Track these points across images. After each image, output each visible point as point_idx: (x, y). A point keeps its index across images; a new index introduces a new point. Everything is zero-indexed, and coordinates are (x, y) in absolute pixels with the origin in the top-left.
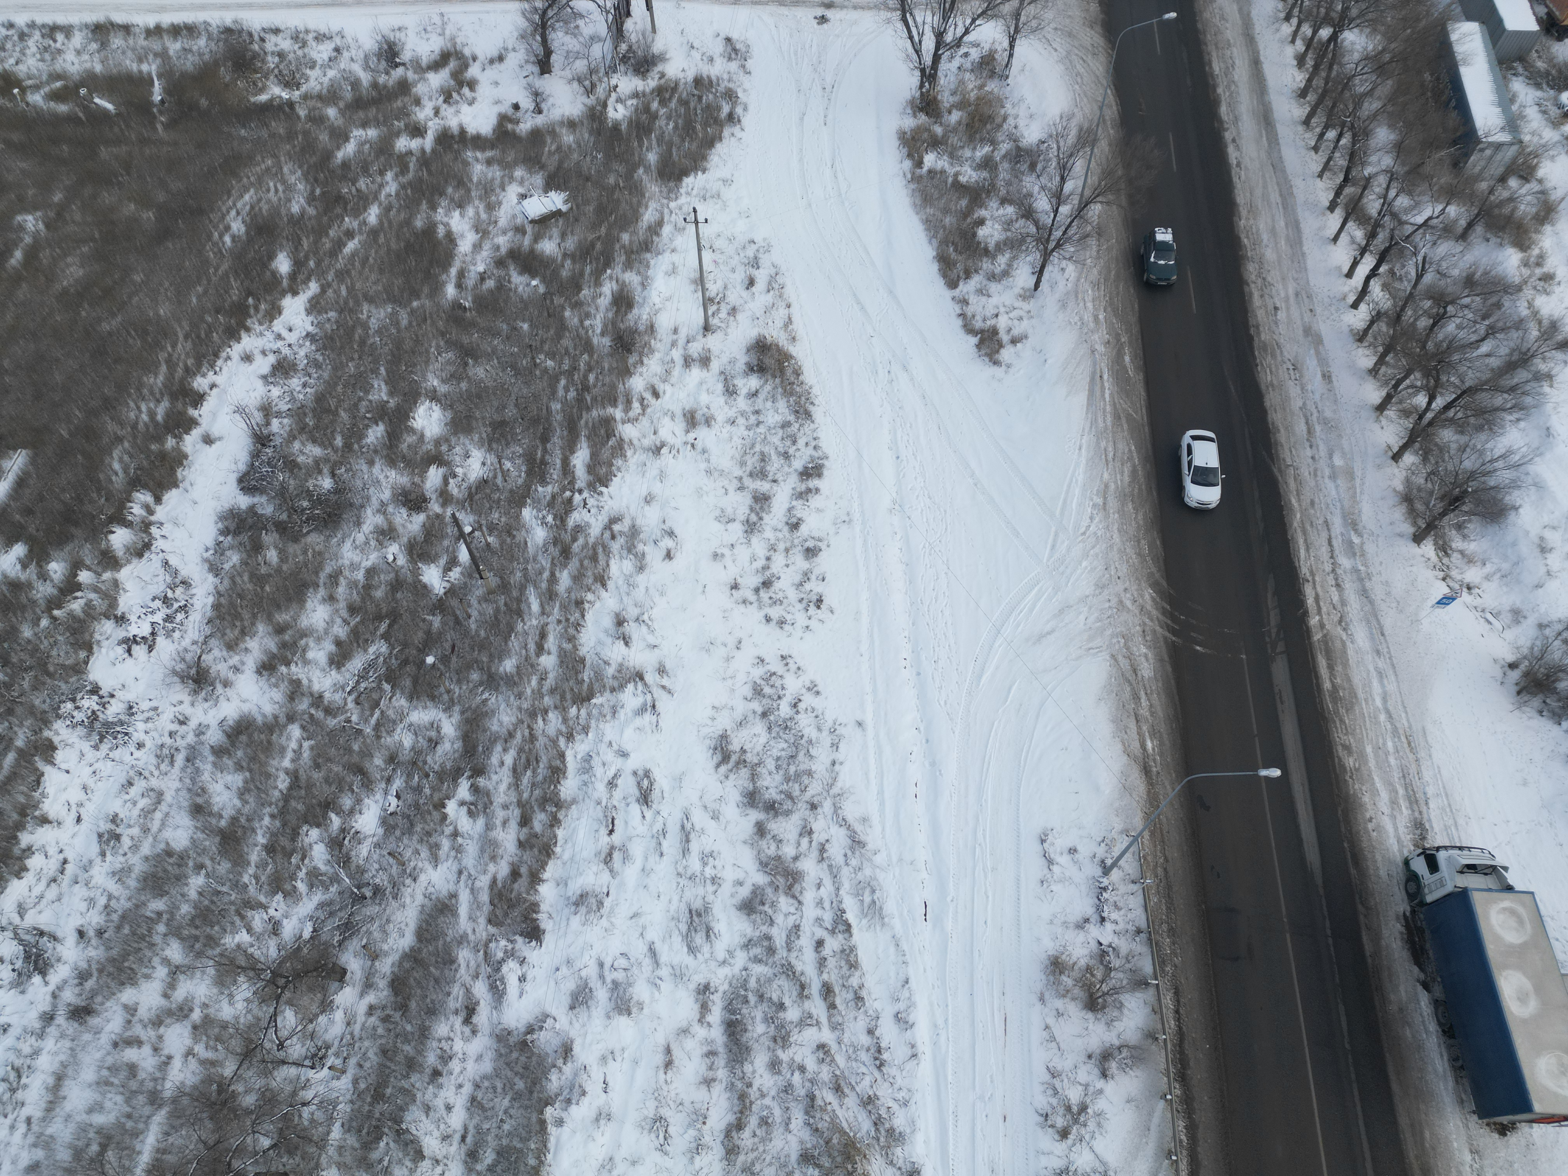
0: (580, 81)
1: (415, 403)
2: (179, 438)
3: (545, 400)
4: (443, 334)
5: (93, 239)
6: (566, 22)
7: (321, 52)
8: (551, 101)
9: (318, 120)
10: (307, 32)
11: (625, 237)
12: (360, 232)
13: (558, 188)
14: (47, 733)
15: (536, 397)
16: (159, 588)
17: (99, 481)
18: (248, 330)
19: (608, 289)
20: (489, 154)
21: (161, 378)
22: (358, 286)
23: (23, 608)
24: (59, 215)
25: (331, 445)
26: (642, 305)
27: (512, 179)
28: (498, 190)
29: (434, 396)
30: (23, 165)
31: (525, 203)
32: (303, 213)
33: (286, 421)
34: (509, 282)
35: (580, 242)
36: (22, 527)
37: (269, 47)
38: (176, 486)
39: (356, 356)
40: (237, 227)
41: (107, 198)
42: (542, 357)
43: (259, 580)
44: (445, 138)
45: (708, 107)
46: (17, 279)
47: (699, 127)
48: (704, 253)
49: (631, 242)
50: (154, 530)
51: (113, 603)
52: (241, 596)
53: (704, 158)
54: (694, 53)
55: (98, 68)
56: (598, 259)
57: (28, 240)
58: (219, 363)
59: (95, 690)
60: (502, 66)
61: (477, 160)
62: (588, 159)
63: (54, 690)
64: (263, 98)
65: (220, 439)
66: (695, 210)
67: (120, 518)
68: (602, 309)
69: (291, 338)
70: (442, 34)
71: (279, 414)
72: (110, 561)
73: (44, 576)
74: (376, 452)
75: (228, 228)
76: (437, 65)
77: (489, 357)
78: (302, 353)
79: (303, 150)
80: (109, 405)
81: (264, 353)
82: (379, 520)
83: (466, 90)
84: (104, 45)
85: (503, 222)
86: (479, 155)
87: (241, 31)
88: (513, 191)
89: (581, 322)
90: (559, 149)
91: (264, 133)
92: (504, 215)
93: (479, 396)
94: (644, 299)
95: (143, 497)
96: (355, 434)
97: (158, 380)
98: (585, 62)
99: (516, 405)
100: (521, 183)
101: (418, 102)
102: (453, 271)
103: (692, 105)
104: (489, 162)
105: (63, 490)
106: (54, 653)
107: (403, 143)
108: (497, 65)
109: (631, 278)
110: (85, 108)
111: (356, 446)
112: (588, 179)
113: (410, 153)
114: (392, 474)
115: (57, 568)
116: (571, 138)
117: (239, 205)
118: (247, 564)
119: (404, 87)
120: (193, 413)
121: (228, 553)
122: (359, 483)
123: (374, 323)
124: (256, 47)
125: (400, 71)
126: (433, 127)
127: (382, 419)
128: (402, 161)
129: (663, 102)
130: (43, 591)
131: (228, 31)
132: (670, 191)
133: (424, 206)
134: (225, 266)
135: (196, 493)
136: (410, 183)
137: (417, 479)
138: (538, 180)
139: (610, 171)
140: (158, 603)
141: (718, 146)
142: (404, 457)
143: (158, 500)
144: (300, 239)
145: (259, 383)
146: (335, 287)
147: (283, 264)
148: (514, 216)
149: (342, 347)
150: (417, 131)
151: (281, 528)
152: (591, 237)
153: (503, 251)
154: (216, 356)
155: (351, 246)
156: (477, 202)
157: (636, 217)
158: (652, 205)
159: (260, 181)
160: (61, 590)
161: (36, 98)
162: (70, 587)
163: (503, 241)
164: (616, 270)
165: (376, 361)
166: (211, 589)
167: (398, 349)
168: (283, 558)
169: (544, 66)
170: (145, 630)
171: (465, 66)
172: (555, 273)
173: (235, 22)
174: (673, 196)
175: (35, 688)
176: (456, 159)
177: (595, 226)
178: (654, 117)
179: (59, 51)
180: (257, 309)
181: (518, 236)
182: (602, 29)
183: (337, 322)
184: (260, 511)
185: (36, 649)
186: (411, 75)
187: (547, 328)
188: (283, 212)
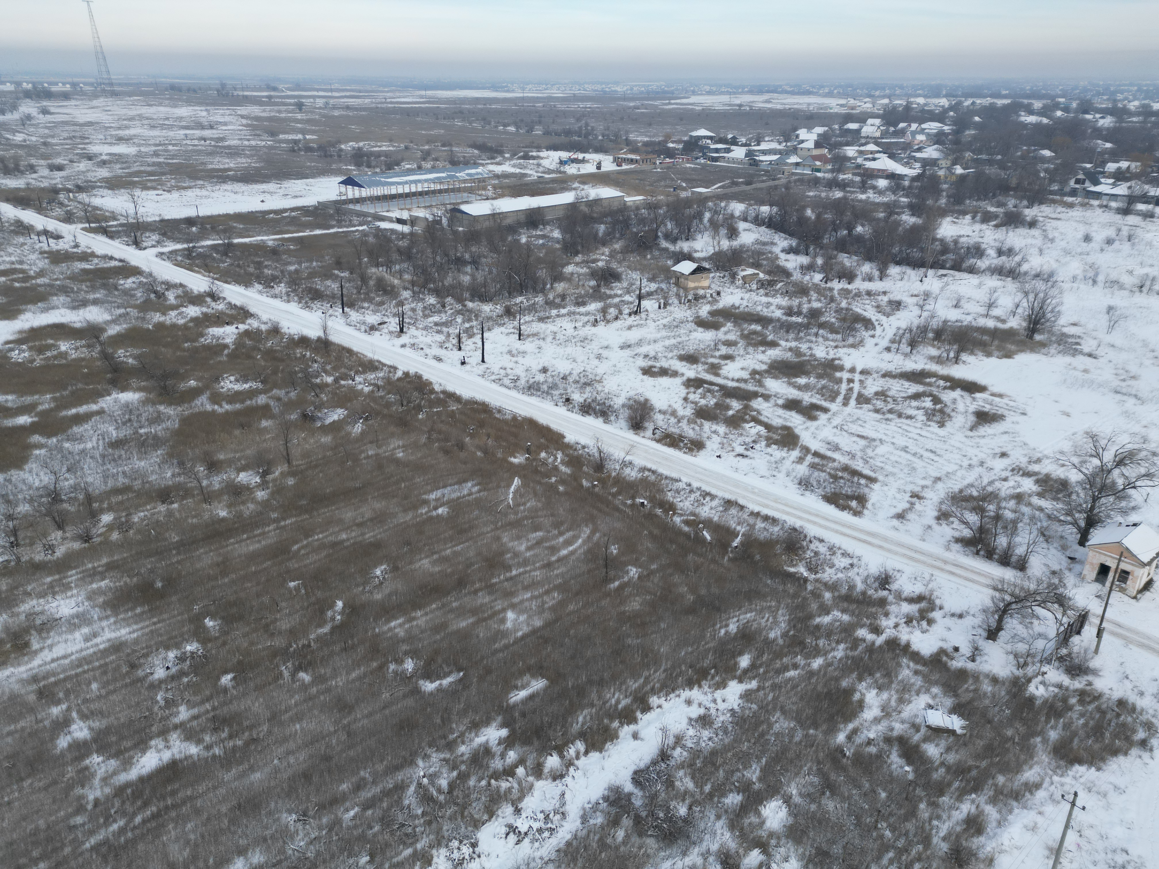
0: (1016, 656)
1: (772, 797)
2: (622, 724)
3: (869, 858)
4: (819, 763)
5: (655, 595)
6: (1024, 617)
7: (841, 562)
8: (986, 658)
9: (816, 595)
10: (839, 548)
11: (1001, 779)
12: (803, 668)
13: (961, 715)
14: (434, 852)
15: (863, 852)
16: (548, 807)
17: (566, 722)
18: (700, 686)
19: (966, 808)
20: (919, 667)
21: (637, 685)
22: (781, 699)
23: (481, 767)
24: (648, 575)
25: (702, 788)
26: (990, 838)
27: (928, 691)
28: (913, 693)
29: (787, 800)
30: (649, 545)
31: (930, 712)
32: (775, 640)
33: (685, 753)
34: (888, 757)
35: (960, 761)
36: (514, 721)
37: (812, 546)
38: (601, 752)
39: (753, 741)
40: (733, 628)
41: (677, 578)
42: (885, 825)
43: (603, 845)
44: (893, 644)
45: (1124, 725)
46: (608, 594)
47: (1107, 735)
48: (1070, 832)
49: (1004, 785)
50: (572, 769)
51: (521, 799)
52: (586, 848)
53: (1103, 760)
54: (1126, 682)
55: (716, 519)
56: (968, 781)
57: (626, 579)
58: (672, 695)
59: (474, 845)
60: (960, 621)
61: (908, 667)
62: (997, 709)
63: (457, 828)
64: (792, 570)
65: (642, 740)
66: (1076, 794)
67: (560, 750)
68: (954, 820)
69: (722, 706)
70: (926, 585)
71: (683, 747)
72: (538, 771)
73: (503, 756)
74: (726, 811)
75: (727, 626)
76: (911, 600)
77: (843, 799)
78: (722, 718)
79: (797, 607)
80: (601, 683)
81: (700, 705)
82: (699, 861)
83: (924, 623)
84: (726, 510)
85: (905, 715)
86: (912, 664)
87: (801, 533)
88: (924, 699)
89: (931, 819)
90: (976, 690)
91: (781, 588)
92: (908, 711)
93: (820, 822)
94: (995, 835)
95: (580, 746)
96: (720, 791)
97: (634, 685)
98: (1027, 647)
99: (844, 847)
100: (934, 697)
101: (887, 615)
102: (851, 726)
103: (1108, 716)
104: (916, 673)
105: (547, 715)
106: (474, 805)
107: (862, 633)
108: (955, 619)
109: (991, 812)
110: (696, 533)
111: (716, 799)
112: (989, 722)
113: (864, 640)
114: (728, 835)
115: (512, 756)
116: (990, 689)
117: (741, 617)
118: (603, 829)
119: (882, 602)
120: (639, 715)
121: (598, 814)
122: (702, 826)
123: (777, 727)
124: (805, 543)
125: (885, 593)
126: (888, 633)
127: (744, 792)
128: (856, 642)
129: (1081, 702)
130: (497, 764)
131: (795, 529)
132: (1058, 767)
133: (854, 675)
134: (711, 645)
135: (608, 763)
136: (853, 658)
137: (741, 851)
138: (949, 702)
139: (1012, 726)
140: (541, 816)
141: (1121, 758)
142: (742, 829)
143: (586, 753)
144: (763, 653)
145: (685, 721)
146: (767, 691)
147: (744, 661)
148: (916, 716)
149: (747, 730)
150: (877, 630)
151: (638, 820)
152: (971, 762)
153: (895, 733)
154: (673, 691)
155: (792, 673)
156: (893, 692)
157: (1018, 769)
158: (1036, 769)
159: (762, 610)
160: (504, 770)
161: (677, 520)
162: (509, 772)
163: (899, 728)
164: (982, 799)
165: (763, 752)
166: (574, 830)
167: (782, 753)
168: (624, 843)
169: (992, 634)
170: (523, 829)
171: (933, 610)
172: (928, 772)
173: (801, 527)
174: (1059, 772)
175: (450, 819)
176: (894, 659)
177: (978, 757)
178: (1070, 708)
179: (703, 504)
180: (713, 678)
181: (912, 730)
182: (1052, 633)
183: (754, 713)
184: (633, 800)
185: (468, 796)
186: (891, 598)
187: (900, 807)
188: (764, 633)
